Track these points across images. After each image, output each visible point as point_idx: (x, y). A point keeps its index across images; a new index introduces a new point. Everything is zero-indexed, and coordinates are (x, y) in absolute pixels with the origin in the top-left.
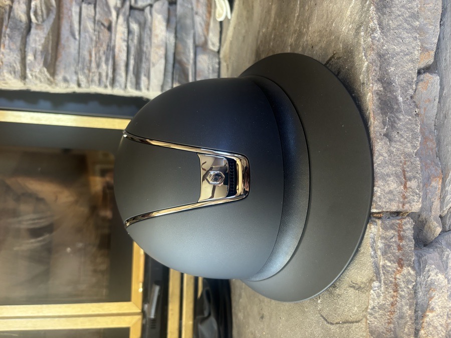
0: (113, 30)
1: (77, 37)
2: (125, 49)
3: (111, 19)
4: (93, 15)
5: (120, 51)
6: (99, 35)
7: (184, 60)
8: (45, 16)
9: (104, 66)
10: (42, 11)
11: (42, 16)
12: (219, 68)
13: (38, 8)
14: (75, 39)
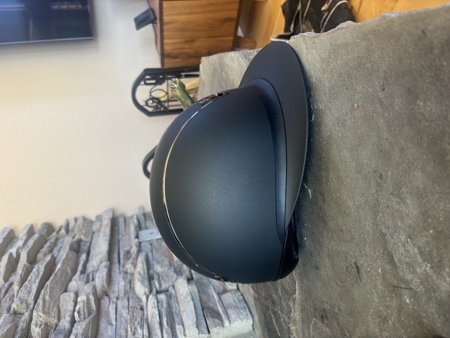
0: (145, 309)
1: (114, 323)
2: (157, 312)
3: (142, 304)
4: (127, 305)
5: (152, 317)
6: (133, 314)
7: (212, 305)
8: (86, 315)
9: (140, 331)
10: (84, 312)
11: (84, 315)
12: (244, 298)
13: (81, 310)
14: (112, 325)
